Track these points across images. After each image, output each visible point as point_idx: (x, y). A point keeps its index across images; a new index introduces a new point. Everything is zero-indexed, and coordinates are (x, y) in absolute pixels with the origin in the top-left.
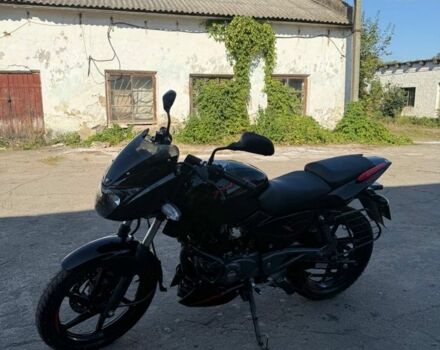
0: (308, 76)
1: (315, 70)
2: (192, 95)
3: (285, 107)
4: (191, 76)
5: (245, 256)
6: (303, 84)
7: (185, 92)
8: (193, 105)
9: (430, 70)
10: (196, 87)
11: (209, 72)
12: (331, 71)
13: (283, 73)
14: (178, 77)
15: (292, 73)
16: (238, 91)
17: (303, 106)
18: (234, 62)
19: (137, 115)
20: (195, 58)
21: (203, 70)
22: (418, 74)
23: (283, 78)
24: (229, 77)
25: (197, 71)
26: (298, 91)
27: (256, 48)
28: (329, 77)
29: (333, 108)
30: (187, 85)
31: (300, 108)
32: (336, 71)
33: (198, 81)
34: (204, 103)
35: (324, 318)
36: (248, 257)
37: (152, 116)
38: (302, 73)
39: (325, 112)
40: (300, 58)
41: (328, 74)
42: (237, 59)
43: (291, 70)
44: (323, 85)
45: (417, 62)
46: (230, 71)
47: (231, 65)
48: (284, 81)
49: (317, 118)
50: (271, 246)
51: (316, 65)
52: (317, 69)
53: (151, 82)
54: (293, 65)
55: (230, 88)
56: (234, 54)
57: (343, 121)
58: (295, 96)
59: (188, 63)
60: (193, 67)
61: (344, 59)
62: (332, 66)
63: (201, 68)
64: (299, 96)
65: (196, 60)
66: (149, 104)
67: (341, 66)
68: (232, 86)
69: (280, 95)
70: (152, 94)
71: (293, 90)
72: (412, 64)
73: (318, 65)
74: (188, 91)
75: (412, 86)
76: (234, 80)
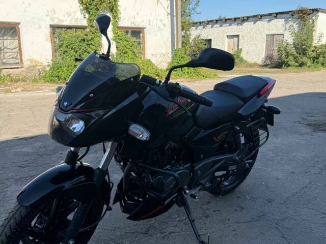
0: (145, 28)
1: (149, 24)
2: (53, 42)
3: (130, 53)
4: (51, 26)
5: (181, 168)
6: (141, 35)
7: (47, 40)
8: (55, 50)
9: (221, 26)
10: (56, 35)
11: (66, 23)
12: (160, 24)
13: (126, 26)
14: (40, 27)
15: (133, 26)
16: (92, 39)
17: (143, 52)
18: (87, 16)
19: (4, 61)
20: (54, 11)
21: (61, 21)
22: (212, 29)
23: (126, 30)
24: (84, 28)
25: (56, 22)
26: (138, 40)
27: (104, 5)
28: (160, 29)
29: (164, 52)
30: (49, 34)
31: (140, 53)
32: (164, 25)
33: (58, 30)
34: (64, 49)
35: (236, 210)
36: (183, 169)
37: (19, 61)
38: (141, 26)
39: (158, 56)
40: (138, 14)
41: (159, 27)
42: (89, 13)
43: (132, 23)
44: (156, 35)
45: (212, 21)
46: (84, 23)
47: (85, 18)
48: (127, 32)
49: (153, 61)
50: (202, 157)
51: (149, 20)
52: (151, 23)
53: (15, 31)
54: (133, 20)
55: (85, 37)
56: (87, 9)
57: (172, 62)
58: (136, 43)
59: (47, 15)
60: (52, 19)
61: (169, 16)
62: (161, 21)
63: (59, 20)
64: (139, 44)
65: (55, 13)
66: (15, 50)
67: (167, 21)
68: (87, 35)
69: (125, 43)
70: (17, 41)
71: (134, 39)
72: (209, 22)
73: (152, 21)
74: (49, 38)
75: (209, 38)
76: (88, 30)
